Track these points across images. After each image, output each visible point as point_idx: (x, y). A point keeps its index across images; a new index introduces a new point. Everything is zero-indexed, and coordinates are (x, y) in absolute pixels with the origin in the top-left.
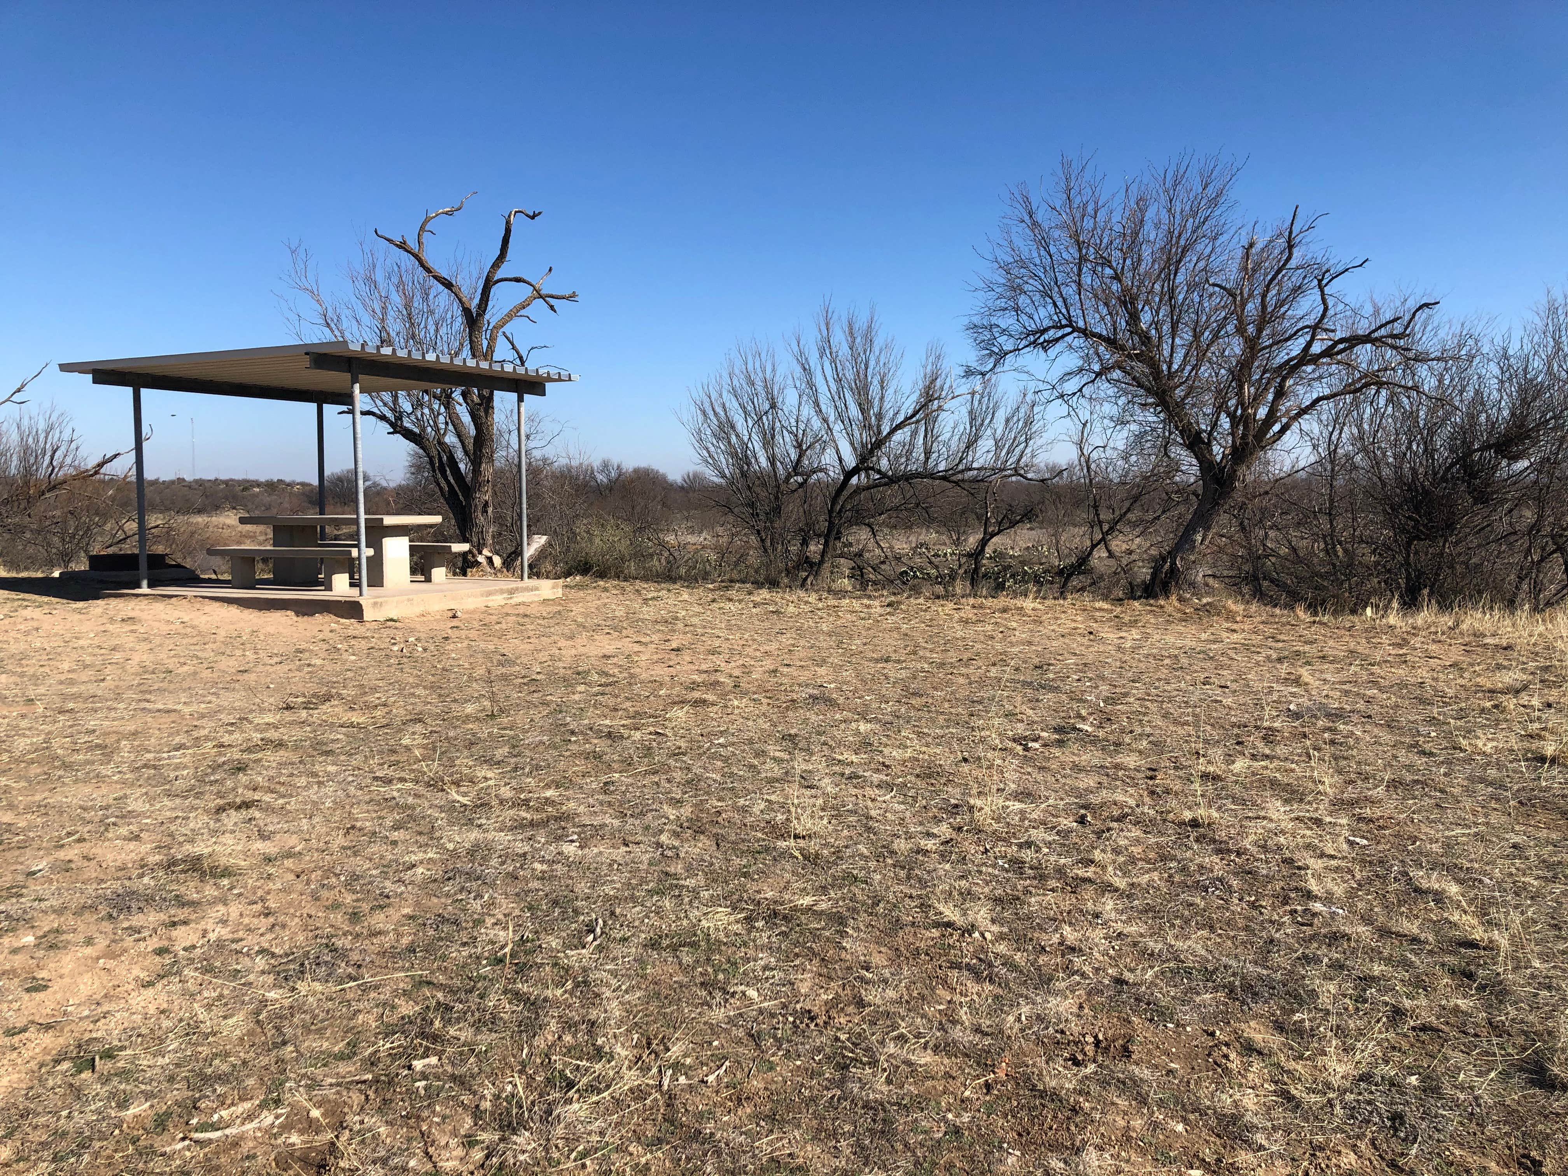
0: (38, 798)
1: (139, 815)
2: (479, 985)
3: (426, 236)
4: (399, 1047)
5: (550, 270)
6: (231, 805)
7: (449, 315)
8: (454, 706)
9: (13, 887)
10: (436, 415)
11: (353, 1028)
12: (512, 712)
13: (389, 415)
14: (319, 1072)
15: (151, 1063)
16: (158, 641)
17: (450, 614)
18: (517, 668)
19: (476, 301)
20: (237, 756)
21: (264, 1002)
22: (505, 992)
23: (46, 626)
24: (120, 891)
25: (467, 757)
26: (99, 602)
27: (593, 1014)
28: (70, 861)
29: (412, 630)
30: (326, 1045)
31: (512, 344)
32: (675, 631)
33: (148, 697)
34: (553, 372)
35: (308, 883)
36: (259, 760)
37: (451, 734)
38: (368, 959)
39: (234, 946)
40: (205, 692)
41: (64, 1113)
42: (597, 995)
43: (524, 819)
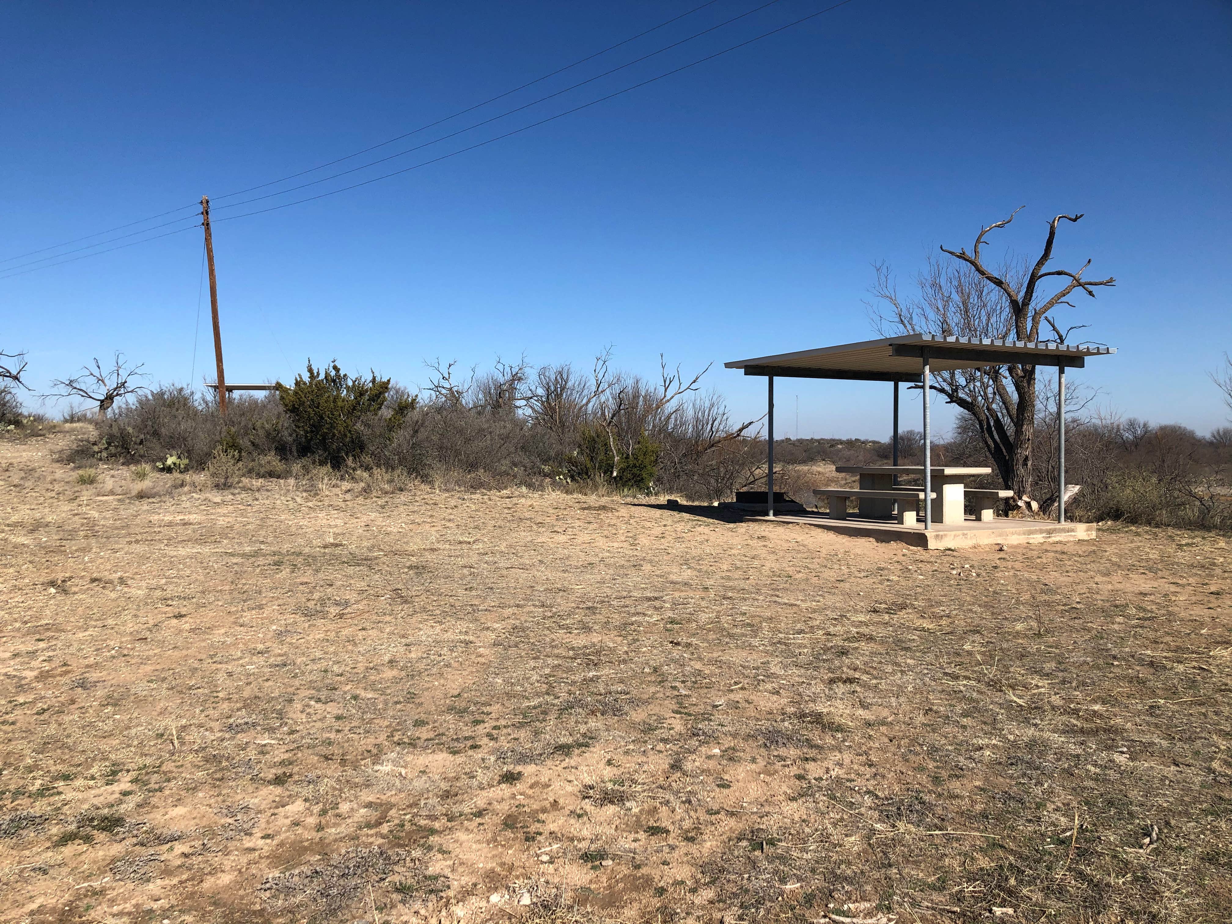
0: (715, 655)
1: (778, 677)
2: (1046, 858)
3: (981, 246)
4: (980, 892)
5: (1089, 261)
6: (840, 679)
7: (999, 307)
8: (1006, 623)
9: (705, 714)
10: (985, 387)
11: (941, 867)
12: (1056, 634)
13: (947, 388)
14: (918, 895)
15: (799, 855)
16: (781, 554)
17: (997, 548)
18: (1059, 597)
19: (1022, 294)
20: (841, 643)
21: (873, 831)
22: (1070, 869)
23: (711, 539)
24: (771, 729)
25: (1019, 667)
26: (742, 524)
27: (1155, 908)
28: (738, 702)
29: (967, 559)
30: (921, 875)
31: (1053, 326)
32: (1213, 576)
33: (777, 593)
34: (1092, 347)
35: (899, 747)
36: (857, 648)
37: (1005, 645)
38: (950, 816)
39: (848, 784)
40: (815, 594)
41: (746, 876)
42: (1157, 893)
43: (1075, 725)
